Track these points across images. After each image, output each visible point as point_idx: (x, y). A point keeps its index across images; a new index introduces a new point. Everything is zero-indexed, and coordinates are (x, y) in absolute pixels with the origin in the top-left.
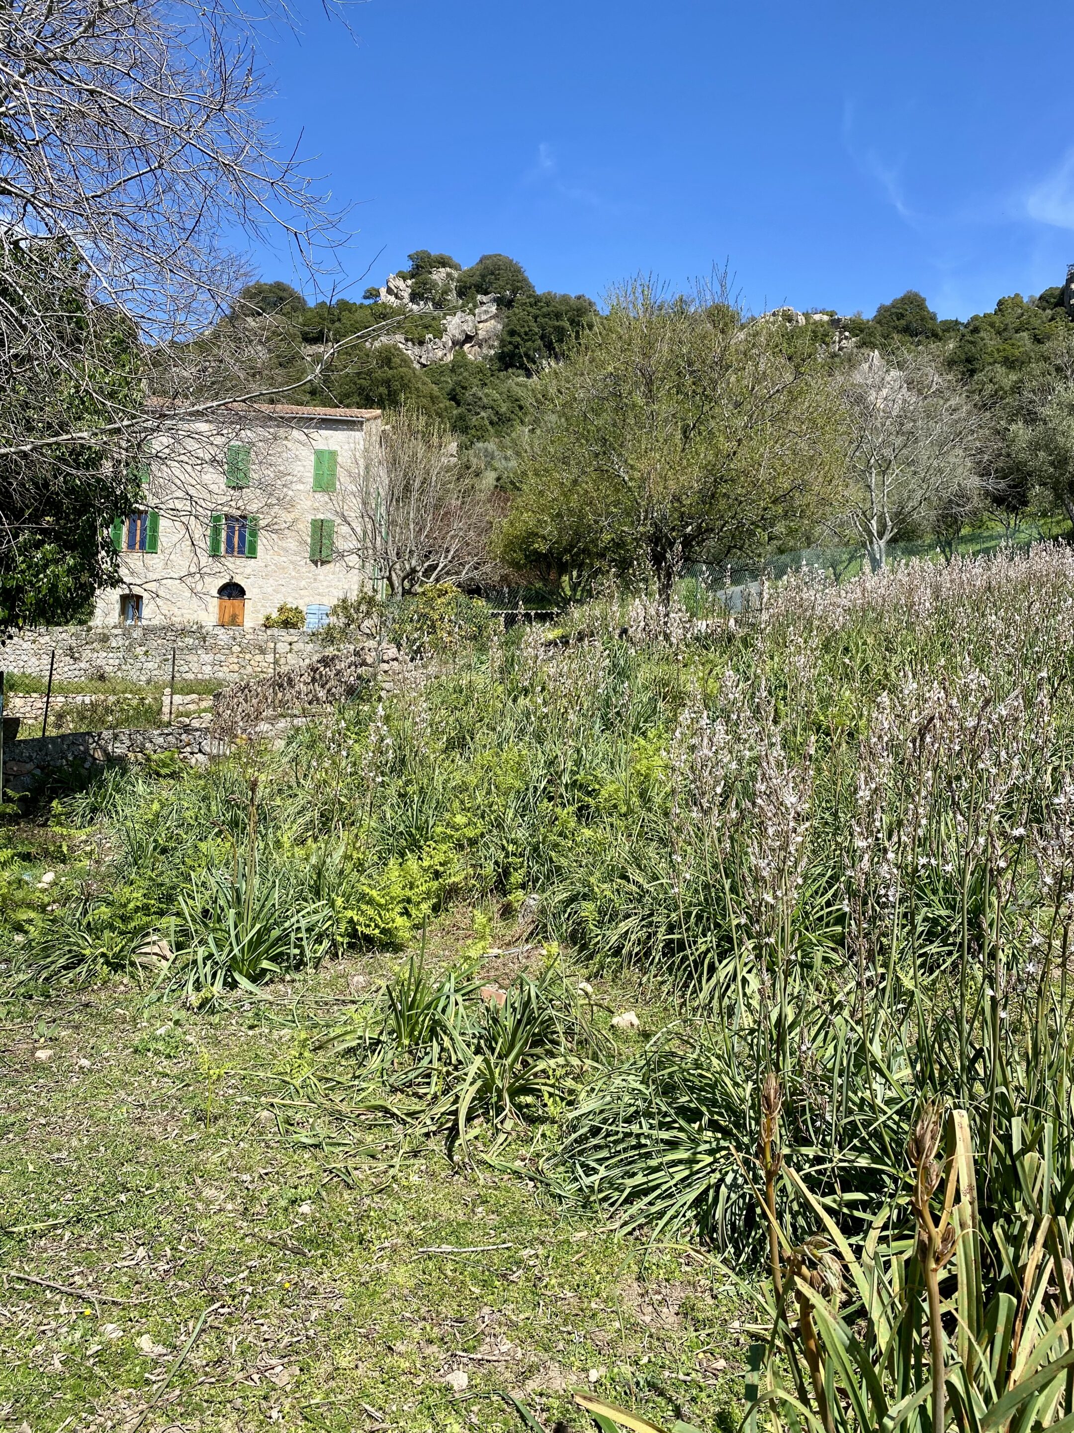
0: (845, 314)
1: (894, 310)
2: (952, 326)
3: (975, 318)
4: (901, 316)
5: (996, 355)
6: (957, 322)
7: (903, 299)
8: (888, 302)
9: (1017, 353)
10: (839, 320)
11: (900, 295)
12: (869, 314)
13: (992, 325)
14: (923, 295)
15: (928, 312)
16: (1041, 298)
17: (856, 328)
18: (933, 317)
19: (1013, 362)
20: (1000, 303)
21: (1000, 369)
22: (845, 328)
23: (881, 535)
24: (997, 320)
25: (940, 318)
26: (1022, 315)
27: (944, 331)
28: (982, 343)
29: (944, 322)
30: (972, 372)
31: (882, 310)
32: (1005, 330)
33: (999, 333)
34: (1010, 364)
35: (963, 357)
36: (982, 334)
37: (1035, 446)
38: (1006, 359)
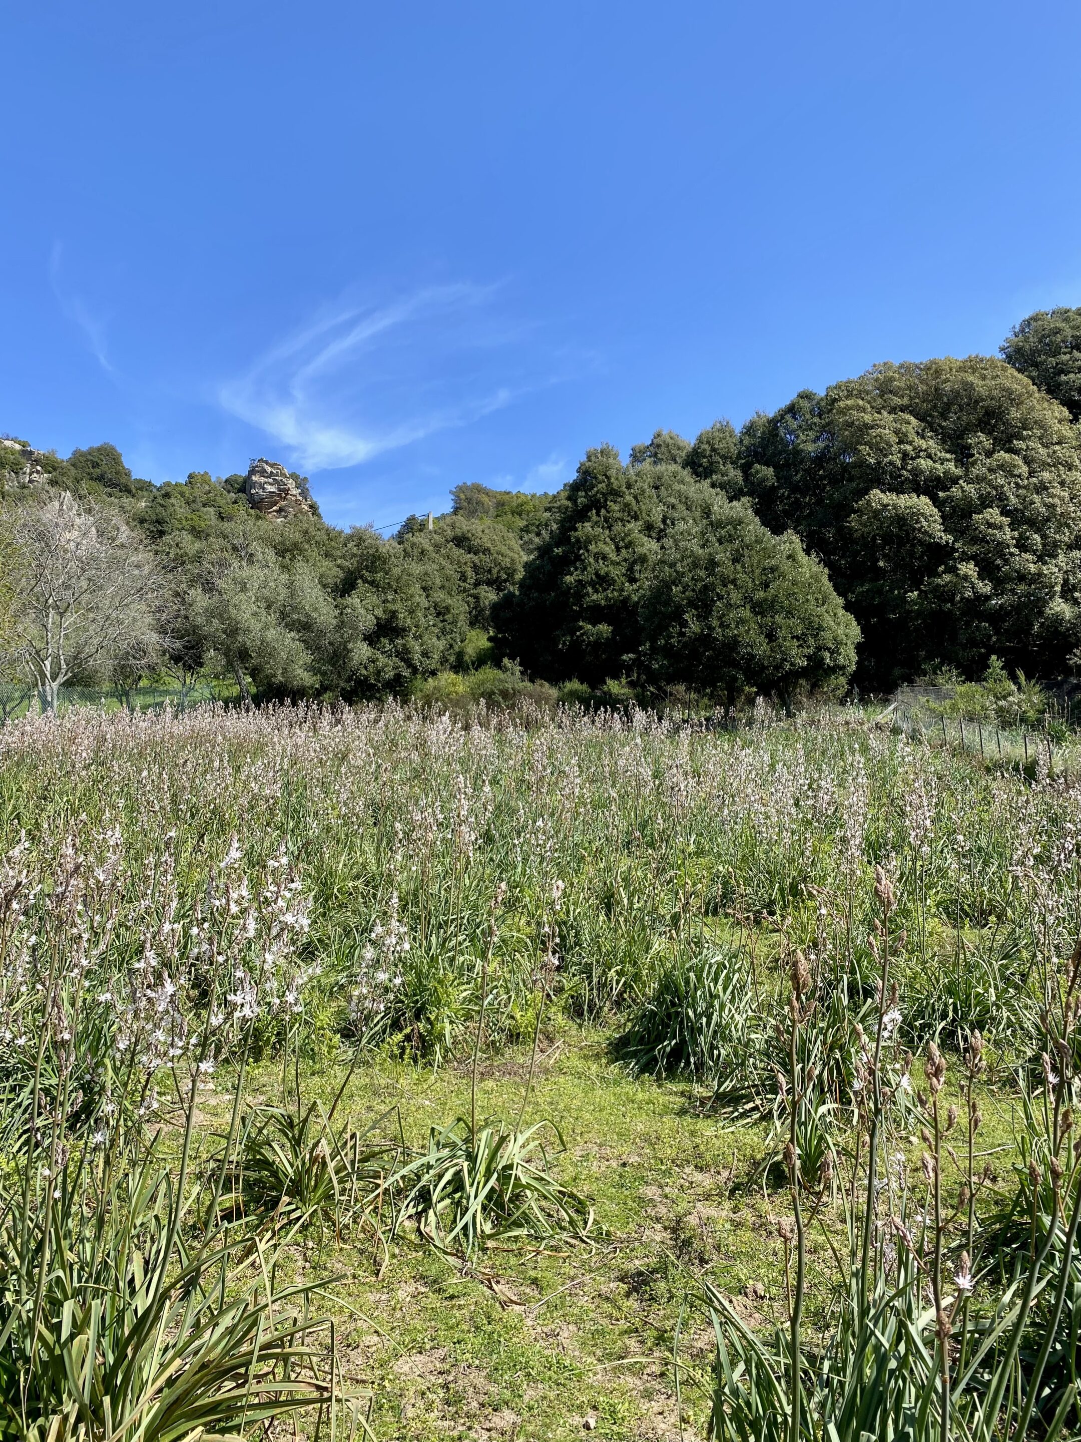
0: (39, 449)
1: (90, 457)
2: (145, 486)
3: (168, 484)
4: (95, 465)
5: (184, 522)
6: (150, 484)
7: (99, 449)
8: (84, 448)
9: (203, 524)
10: (31, 453)
11: (97, 445)
12: (64, 454)
13: (182, 494)
14: (119, 450)
15: (123, 468)
16: (226, 481)
17: (49, 465)
18: (128, 474)
19: (199, 532)
20: (191, 476)
21: (187, 537)
22: (37, 462)
23: (54, 678)
24: (187, 491)
25: (135, 476)
26: (210, 492)
27: (138, 489)
28: (172, 509)
29: (138, 481)
30: (162, 533)
31: (77, 454)
32: (194, 501)
33: (188, 503)
34: (197, 533)
35: (154, 518)
36: (173, 500)
37: (211, 614)
38: (193, 528)
